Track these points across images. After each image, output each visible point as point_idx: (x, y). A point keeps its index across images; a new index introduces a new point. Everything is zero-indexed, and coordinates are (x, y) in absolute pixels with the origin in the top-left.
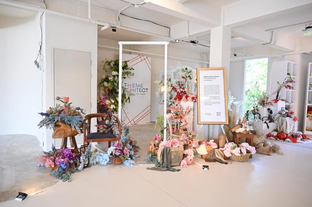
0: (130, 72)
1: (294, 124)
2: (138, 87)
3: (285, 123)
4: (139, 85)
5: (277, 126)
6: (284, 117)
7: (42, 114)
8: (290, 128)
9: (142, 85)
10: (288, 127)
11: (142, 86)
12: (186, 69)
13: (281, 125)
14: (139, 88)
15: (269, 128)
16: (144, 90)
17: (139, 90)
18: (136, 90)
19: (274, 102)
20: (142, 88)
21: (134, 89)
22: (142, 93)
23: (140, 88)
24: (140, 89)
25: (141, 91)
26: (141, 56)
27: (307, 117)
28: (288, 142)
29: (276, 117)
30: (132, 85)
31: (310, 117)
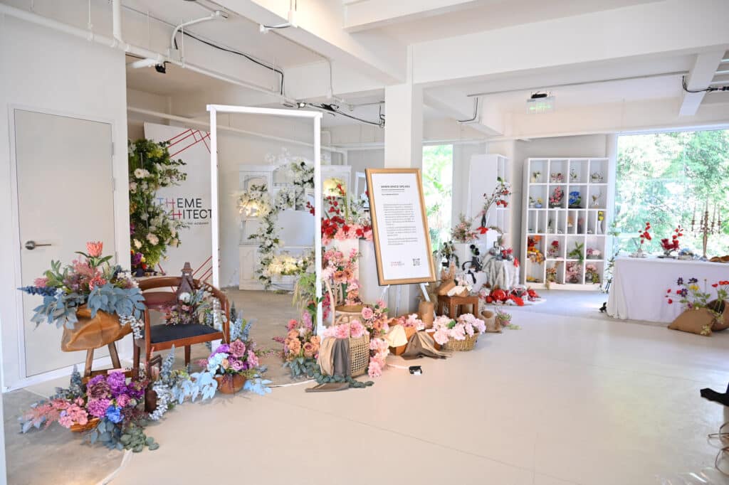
0: (176, 172)
1: (515, 270)
2: (190, 206)
3: (501, 270)
4: (193, 200)
5: (488, 278)
6: (498, 259)
7: (31, 290)
8: (510, 279)
9: (199, 201)
10: (507, 278)
11: (199, 205)
12: (303, 164)
13: (495, 275)
14: (192, 208)
15: (477, 282)
16: (203, 214)
17: (192, 213)
18: (187, 213)
19: (480, 231)
20: (200, 209)
21: (182, 212)
22: (200, 220)
23: (196, 208)
24: (196, 212)
25: (198, 216)
26: (194, 131)
27: (528, 257)
28: (511, 305)
29: (485, 261)
30: (176, 201)
31: (533, 256)
